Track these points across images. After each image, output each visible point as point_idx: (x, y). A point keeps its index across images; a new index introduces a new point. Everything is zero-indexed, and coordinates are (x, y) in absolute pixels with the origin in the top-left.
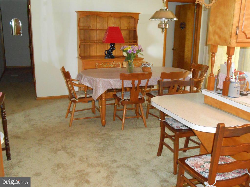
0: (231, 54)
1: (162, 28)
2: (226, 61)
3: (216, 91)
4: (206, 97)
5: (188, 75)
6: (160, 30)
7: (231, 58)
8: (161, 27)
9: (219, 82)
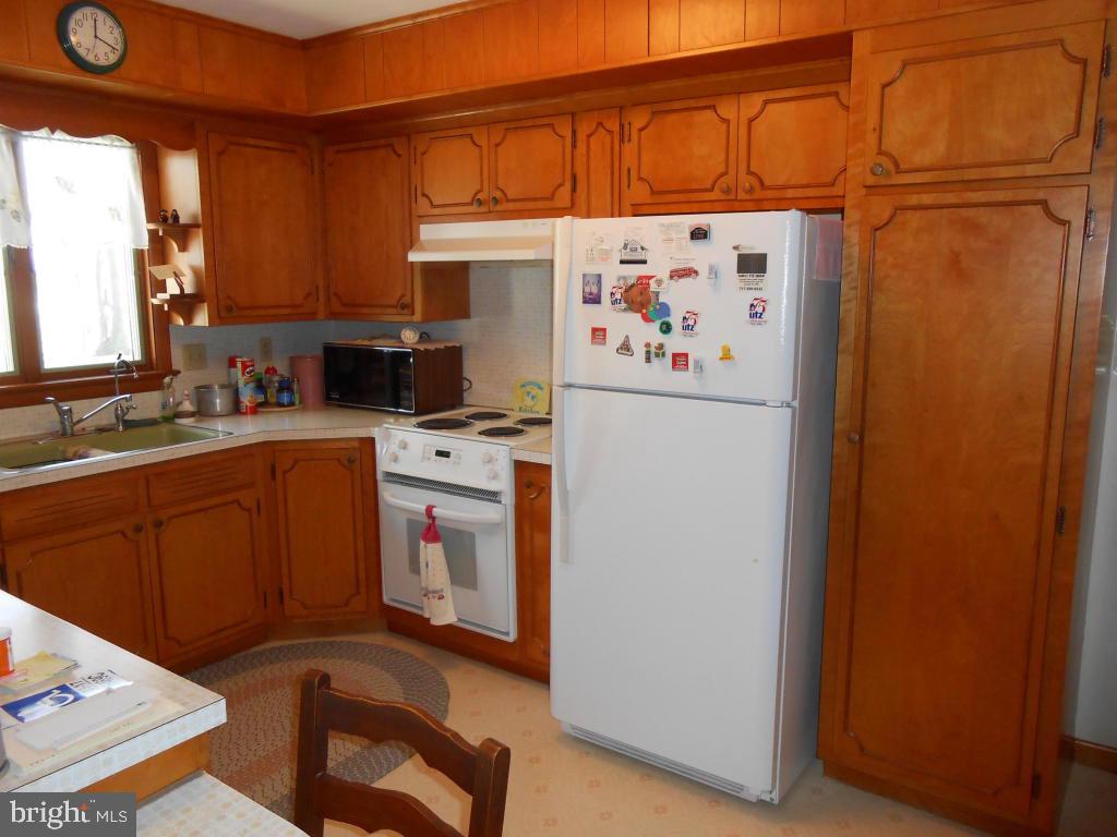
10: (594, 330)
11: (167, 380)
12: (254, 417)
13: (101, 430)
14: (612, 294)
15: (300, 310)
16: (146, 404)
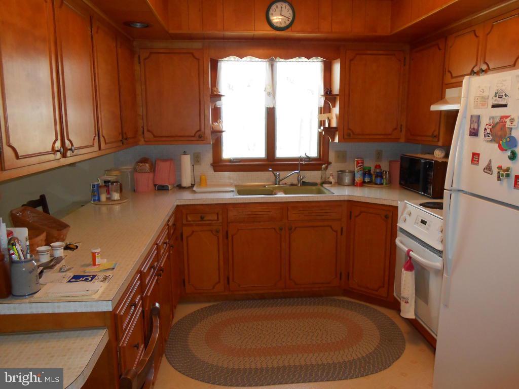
10: (474, 154)
11: (324, 166)
12: (361, 188)
13: (292, 185)
14: (485, 129)
15: (390, 137)
16: (312, 176)
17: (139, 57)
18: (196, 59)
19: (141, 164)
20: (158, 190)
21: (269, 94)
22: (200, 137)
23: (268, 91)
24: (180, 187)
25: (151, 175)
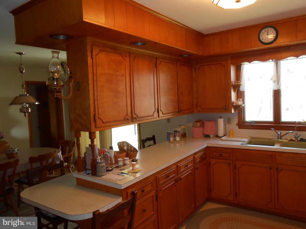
0: (93, 138)
1: (25, 113)
2: (90, 144)
3: (86, 172)
4: (78, 179)
5: (58, 154)
6: (23, 114)
7: (94, 142)
8: (23, 111)
9: (87, 163)
13: (291, 140)
17: (195, 68)
18: (223, 66)
19: (196, 123)
20: (205, 137)
21: (274, 82)
22: (226, 109)
23: (274, 79)
24: (217, 136)
25: (201, 129)
